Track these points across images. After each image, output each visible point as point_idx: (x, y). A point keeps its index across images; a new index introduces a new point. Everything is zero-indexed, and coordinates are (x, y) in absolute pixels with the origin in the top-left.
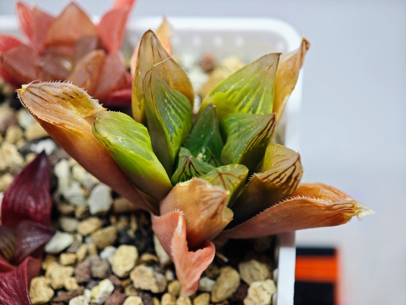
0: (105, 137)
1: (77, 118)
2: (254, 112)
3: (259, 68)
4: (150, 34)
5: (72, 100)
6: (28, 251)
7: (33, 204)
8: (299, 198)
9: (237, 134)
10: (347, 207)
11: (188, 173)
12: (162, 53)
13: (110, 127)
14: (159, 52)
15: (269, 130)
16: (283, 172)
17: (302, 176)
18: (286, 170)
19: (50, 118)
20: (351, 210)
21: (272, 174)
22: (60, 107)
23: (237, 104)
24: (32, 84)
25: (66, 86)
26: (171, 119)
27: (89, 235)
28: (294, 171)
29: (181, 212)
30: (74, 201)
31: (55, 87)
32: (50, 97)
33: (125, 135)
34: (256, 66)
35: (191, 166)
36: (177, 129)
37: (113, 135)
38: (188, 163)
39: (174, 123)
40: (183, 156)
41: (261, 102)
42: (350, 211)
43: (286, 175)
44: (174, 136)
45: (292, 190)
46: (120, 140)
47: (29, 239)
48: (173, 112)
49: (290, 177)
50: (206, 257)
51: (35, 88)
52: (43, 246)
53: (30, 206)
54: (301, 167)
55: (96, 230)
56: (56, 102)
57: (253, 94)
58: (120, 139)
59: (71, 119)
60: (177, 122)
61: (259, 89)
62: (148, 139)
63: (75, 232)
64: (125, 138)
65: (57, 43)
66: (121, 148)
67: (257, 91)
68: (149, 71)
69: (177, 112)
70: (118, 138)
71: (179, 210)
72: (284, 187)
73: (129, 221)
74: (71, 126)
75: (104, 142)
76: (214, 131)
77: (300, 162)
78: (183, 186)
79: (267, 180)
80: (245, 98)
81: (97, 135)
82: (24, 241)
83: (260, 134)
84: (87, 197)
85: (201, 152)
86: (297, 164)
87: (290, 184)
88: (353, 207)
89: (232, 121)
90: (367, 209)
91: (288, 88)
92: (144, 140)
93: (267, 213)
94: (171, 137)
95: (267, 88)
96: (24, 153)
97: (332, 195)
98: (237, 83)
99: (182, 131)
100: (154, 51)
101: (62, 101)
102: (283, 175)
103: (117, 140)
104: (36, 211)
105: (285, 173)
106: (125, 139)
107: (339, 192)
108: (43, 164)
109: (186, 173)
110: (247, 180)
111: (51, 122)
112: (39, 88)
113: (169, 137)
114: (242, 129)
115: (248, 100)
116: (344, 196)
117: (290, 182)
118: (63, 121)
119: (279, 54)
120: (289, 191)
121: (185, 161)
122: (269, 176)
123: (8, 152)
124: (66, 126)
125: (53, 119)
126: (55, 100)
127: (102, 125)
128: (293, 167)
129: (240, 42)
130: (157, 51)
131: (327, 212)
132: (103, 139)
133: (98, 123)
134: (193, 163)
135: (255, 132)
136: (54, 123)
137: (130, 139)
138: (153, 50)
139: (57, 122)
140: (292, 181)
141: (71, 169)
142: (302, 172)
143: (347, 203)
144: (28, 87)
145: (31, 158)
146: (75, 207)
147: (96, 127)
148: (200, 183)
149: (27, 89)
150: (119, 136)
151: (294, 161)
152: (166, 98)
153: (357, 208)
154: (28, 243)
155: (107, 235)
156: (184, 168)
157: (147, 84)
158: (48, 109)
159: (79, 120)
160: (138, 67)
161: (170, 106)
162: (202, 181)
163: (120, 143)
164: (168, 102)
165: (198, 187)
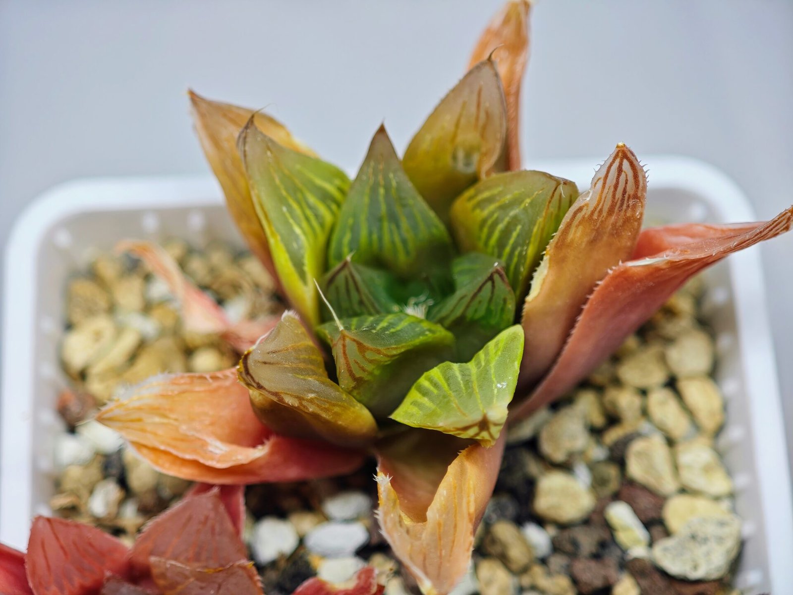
58: (499, 385)
103: (503, 392)
159: (445, 492)
160: (300, 399)
161: (378, 328)
162: (566, 223)
163: (507, 385)
164: (374, 328)
165: (570, 236)
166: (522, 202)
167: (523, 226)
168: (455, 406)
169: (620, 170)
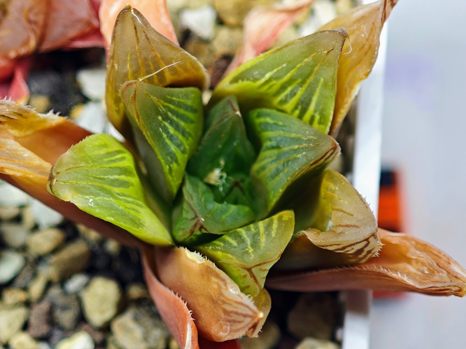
0: (68, 201)
1: (22, 153)
4: (132, 13)
10: (451, 290)
12: (151, 36)
14: (146, 35)
15: (327, 159)
16: (349, 246)
18: (354, 244)
20: (457, 294)
21: (331, 246)
23: (275, 95)
25: (3, 105)
26: (168, 142)
28: (366, 246)
33: (99, 193)
35: (203, 229)
36: (179, 156)
37: (80, 195)
38: (198, 227)
39: (173, 148)
41: (315, 99)
43: (353, 249)
44: (174, 167)
46: (91, 202)
48: (171, 130)
49: (360, 251)
57: (301, 86)
58: (91, 200)
60: (179, 146)
61: (311, 79)
66: (93, 214)
67: (308, 81)
69: (177, 128)
70: (89, 200)
74: (14, 170)
78: (191, 259)
80: (289, 89)
83: (312, 165)
85: (218, 166)
86: (371, 240)
88: (460, 291)
91: (361, 71)
92: (128, 186)
94: (170, 169)
95: (325, 80)
97: (428, 261)
98: (275, 70)
99: (186, 156)
100: (139, 34)
102: (348, 249)
103: (87, 203)
107: (440, 253)
113: (166, 169)
115: (293, 94)
116: (446, 260)
117: (360, 254)
122: (327, 246)
127: (63, 183)
128: (365, 242)
130: (143, 34)
135: (304, 161)
138: (136, 32)
148: (219, 277)
151: (367, 237)
152: (159, 112)
156: (192, 232)
157: (130, 100)
159: (25, 155)
160: (113, 57)
161: (167, 124)
162: (220, 273)
163: (91, 207)
164: (164, 119)
165: (214, 279)
166: (252, 246)
167: (235, 247)
168: (82, 165)
169: (245, 316)
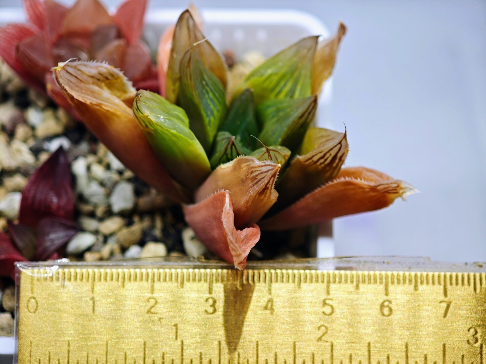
0: (147, 115)
1: (113, 99)
2: (292, 97)
3: (297, 52)
4: (187, 15)
5: (107, 81)
6: (52, 248)
7: (55, 200)
8: (342, 179)
9: (275, 120)
10: (392, 187)
11: (229, 156)
12: (199, 35)
13: (151, 105)
14: (195, 34)
15: (310, 113)
16: (328, 152)
17: (346, 156)
18: (331, 149)
19: (87, 98)
20: (396, 190)
21: (316, 155)
22: (96, 88)
23: (273, 90)
24: (69, 62)
25: (102, 67)
26: (209, 102)
27: (112, 234)
28: (340, 149)
29: (227, 191)
30: (94, 200)
31: (91, 67)
32: (85, 78)
33: (167, 115)
34: (293, 50)
35: (233, 147)
36: (215, 112)
37: (155, 115)
38: (231, 143)
39: (212, 107)
40: (224, 139)
41: (299, 87)
42: (394, 191)
43: (331, 155)
44: (212, 119)
45: (336, 171)
46: (162, 119)
47: (53, 236)
48: (211, 95)
49: (335, 157)
50: (253, 236)
51: (71, 67)
52: (65, 245)
53: (51, 202)
54: (347, 146)
55: (120, 229)
56: (91, 82)
57: (291, 79)
58: (162, 117)
59: (107, 100)
60: (215, 106)
61: (296, 74)
62: (187, 120)
63: (96, 232)
64: (166, 117)
65: (72, 34)
66: (163, 127)
68: (188, 51)
69: (214, 95)
70: (160, 117)
71: (223, 190)
72: (328, 168)
73: (153, 221)
74: (108, 107)
75: (144, 122)
76: (250, 118)
77: (346, 139)
78: (225, 168)
79: (310, 161)
80: (283, 83)
81: (138, 113)
82: (47, 238)
83: (301, 117)
84: (109, 195)
86: (343, 143)
87: (335, 165)
88: (398, 186)
89: (268, 107)
90: (411, 189)
92: (183, 122)
93: (308, 198)
94: (210, 121)
95: (305, 72)
96: (36, 151)
97: (375, 177)
98: (275, 68)
99: (219, 114)
100: (190, 33)
101: (97, 82)
102: (328, 155)
103: (159, 119)
104: (59, 207)
105: (331, 152)
106: (166, 119)
108: (62, 159)
109: (227, 155)
110: (287, 164)
111: (88, 102)
112: (75, 67)
113: (206, 120)
114: (281, 114)
115: (286, 85)
116: (387, 177)
117: (335, 162)
118: (100, 102)
119: (317, 37)
120: (333, 173)
121: (228, 142)
122: (313, 156)
123: (19, 151)
124: (103, 107)
125: (90, 100)
126: (91, 80)
127: (144, 103)
128: (339, 146)
129: (262, 35)
130: (193, 33)
131: (372, 194)
132: (144, 119)
133: (140, 100)
134: (235, 143)
135: (295, 115)
136: (91, 103)
137: (172, 119)
138: (189, 31)
139: (94, 103)
140: (337, 161)
141: (89, 168)
142: (348, 151)
143: (391, 183)
144: (65, 65)
145: (44, 157)
146: (96, 206)
147: (138, 104)
148: (247, 161)
149: (63, 68)
150: (160, 115)
151: (341, 139)
152: (204, 79)
153: (402, 188)
154: (52, 241)
155: (133, 233)
156: (226, 149)
157: (186, 65)
158: (84, 90)
